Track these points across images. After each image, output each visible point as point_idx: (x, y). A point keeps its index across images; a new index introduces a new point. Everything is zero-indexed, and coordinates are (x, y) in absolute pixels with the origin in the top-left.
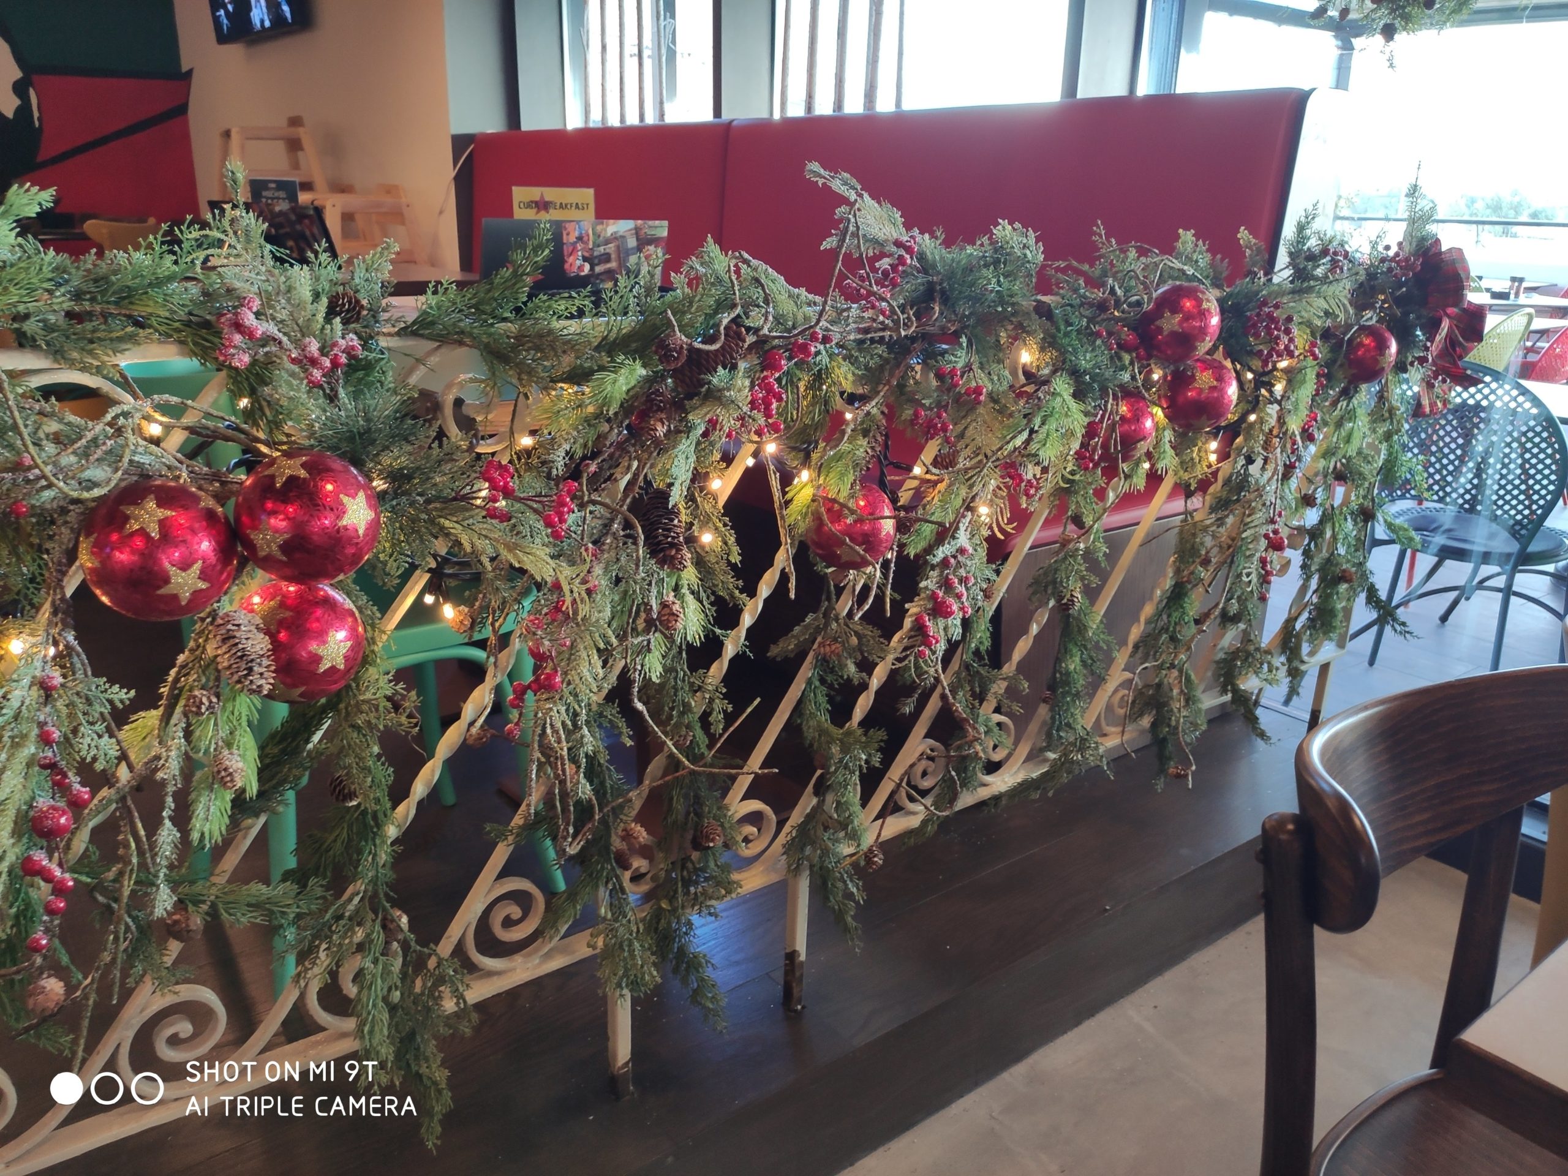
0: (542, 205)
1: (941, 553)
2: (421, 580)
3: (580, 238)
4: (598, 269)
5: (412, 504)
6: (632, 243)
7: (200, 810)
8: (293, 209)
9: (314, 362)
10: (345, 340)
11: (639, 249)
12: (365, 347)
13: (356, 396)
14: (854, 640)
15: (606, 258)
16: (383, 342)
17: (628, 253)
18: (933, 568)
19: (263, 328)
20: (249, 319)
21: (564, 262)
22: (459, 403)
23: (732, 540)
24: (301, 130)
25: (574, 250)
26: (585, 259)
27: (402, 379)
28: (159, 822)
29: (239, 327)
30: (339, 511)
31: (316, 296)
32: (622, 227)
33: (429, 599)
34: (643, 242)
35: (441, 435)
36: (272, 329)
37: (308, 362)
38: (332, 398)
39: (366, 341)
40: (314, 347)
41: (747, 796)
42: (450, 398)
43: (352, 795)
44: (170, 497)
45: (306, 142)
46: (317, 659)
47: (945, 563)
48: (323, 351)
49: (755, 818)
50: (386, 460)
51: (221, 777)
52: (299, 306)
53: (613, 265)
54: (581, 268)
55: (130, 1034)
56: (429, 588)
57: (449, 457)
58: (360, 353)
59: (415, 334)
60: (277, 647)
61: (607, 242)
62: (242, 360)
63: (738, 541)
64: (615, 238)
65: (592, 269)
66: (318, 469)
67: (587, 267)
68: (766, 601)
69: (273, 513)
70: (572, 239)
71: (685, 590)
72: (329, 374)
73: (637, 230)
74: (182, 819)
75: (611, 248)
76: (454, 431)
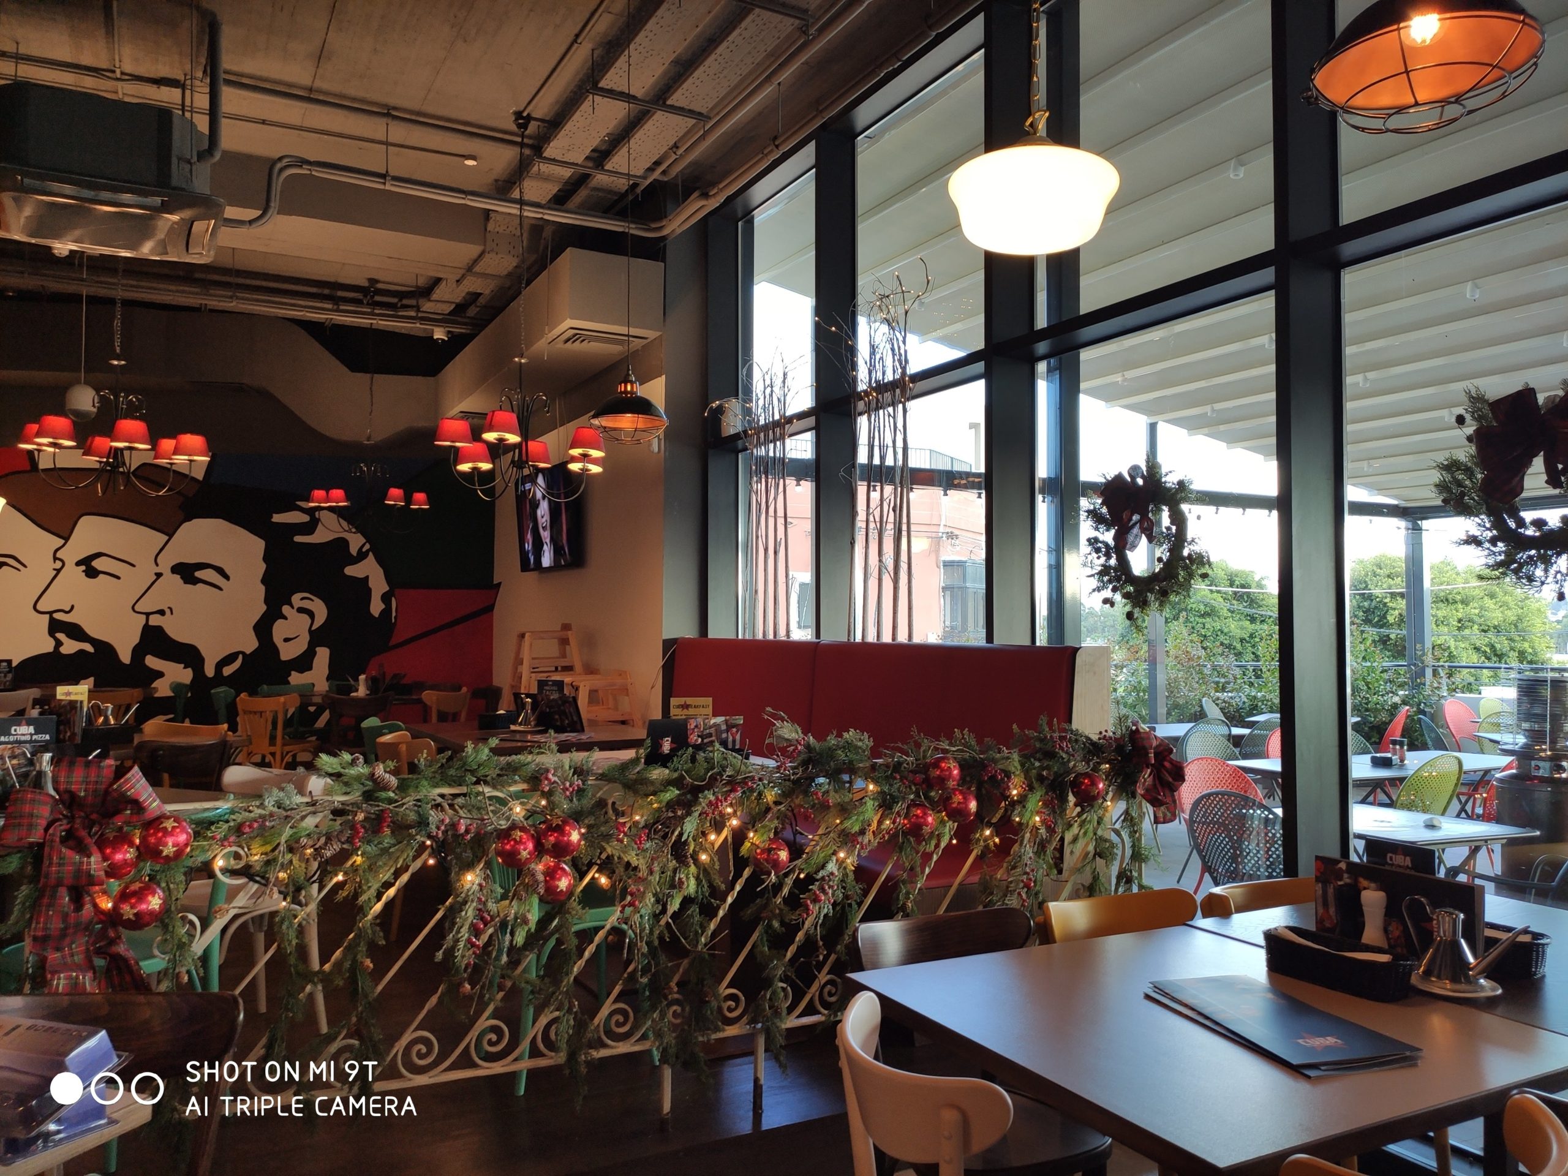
0: (686, 706)
1: (821, 874)
2: (596, 868)
3: (696, 726)
4: (705, 741)
5: (593, 837)
6: (724, 727)
7: (517, 933)
8: (560, 698)
9: (567, 789)
10: (578, 782)
11: (727, 731)
12: (583, 784)
13: (579, 800)
14: (777, 911)
15: (710, 735)
16: (589, 782)
17: (722, 732)
18: (817, 880)
19: (553, 779)
20: (550, 776)
21: (688, 738)
22: (614, 803)
23: (715, 859)
24: (569, 632)
25: (693, 732)
26: (699, 736)
27: (594, 795)
28: (506, 933)
29: (547, 778)
30: (569, 835)
31: (570, 767)
32: (720, 720)
33: (597, 875)
34: (730, 727)
35: (606, 813)
36: (556, 779)
37: (565, 789)
38: (571, 801)
39: (584, 782)
40: (568, 784)
41: (728, 987)
42: (610, 802)
43: (563, 944)
44: (523, 829)
45: (572, 641)
46: (558, 887)
47: (823, 878)
48: (570, 786)
49: (733, 997)
50: (586, 821)
51: (525, 921)
52: (565, 771)
53: (713, 738)
54: (696, 740)
55: (477, 1034)
56: (597, 871)
57: (606, 822)
58: (581, 786)
59: (600, 779)
60: (546, 881)
61: (711, 727)
62: (547, 789)
63: (719, 860)
64: (715, 725)
65: (702, 741)
66: (565, 822)
67: (700, 740)
68: (738, 892)
69: (551, 835)
70: (692, 727)
71: (691, 876)
72: (571, 793)
73: (726, 721)
74: (512, 934)
75: (713, 730)
76: (610, 812)
